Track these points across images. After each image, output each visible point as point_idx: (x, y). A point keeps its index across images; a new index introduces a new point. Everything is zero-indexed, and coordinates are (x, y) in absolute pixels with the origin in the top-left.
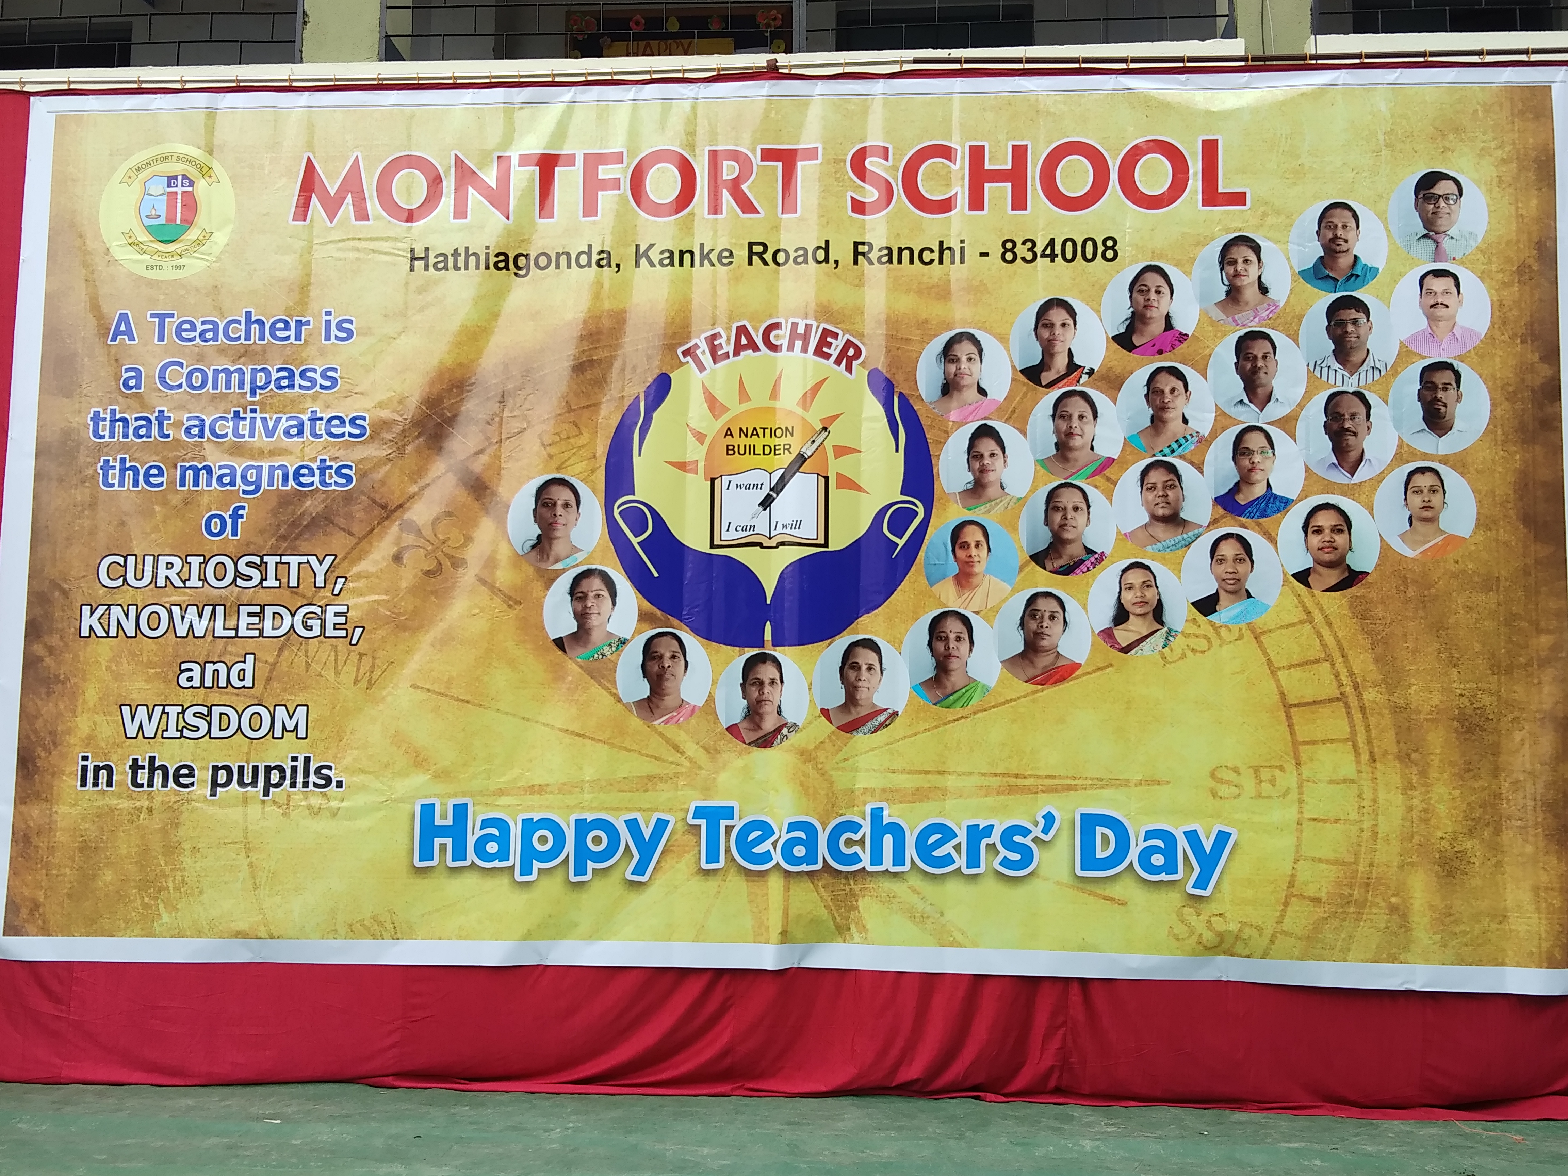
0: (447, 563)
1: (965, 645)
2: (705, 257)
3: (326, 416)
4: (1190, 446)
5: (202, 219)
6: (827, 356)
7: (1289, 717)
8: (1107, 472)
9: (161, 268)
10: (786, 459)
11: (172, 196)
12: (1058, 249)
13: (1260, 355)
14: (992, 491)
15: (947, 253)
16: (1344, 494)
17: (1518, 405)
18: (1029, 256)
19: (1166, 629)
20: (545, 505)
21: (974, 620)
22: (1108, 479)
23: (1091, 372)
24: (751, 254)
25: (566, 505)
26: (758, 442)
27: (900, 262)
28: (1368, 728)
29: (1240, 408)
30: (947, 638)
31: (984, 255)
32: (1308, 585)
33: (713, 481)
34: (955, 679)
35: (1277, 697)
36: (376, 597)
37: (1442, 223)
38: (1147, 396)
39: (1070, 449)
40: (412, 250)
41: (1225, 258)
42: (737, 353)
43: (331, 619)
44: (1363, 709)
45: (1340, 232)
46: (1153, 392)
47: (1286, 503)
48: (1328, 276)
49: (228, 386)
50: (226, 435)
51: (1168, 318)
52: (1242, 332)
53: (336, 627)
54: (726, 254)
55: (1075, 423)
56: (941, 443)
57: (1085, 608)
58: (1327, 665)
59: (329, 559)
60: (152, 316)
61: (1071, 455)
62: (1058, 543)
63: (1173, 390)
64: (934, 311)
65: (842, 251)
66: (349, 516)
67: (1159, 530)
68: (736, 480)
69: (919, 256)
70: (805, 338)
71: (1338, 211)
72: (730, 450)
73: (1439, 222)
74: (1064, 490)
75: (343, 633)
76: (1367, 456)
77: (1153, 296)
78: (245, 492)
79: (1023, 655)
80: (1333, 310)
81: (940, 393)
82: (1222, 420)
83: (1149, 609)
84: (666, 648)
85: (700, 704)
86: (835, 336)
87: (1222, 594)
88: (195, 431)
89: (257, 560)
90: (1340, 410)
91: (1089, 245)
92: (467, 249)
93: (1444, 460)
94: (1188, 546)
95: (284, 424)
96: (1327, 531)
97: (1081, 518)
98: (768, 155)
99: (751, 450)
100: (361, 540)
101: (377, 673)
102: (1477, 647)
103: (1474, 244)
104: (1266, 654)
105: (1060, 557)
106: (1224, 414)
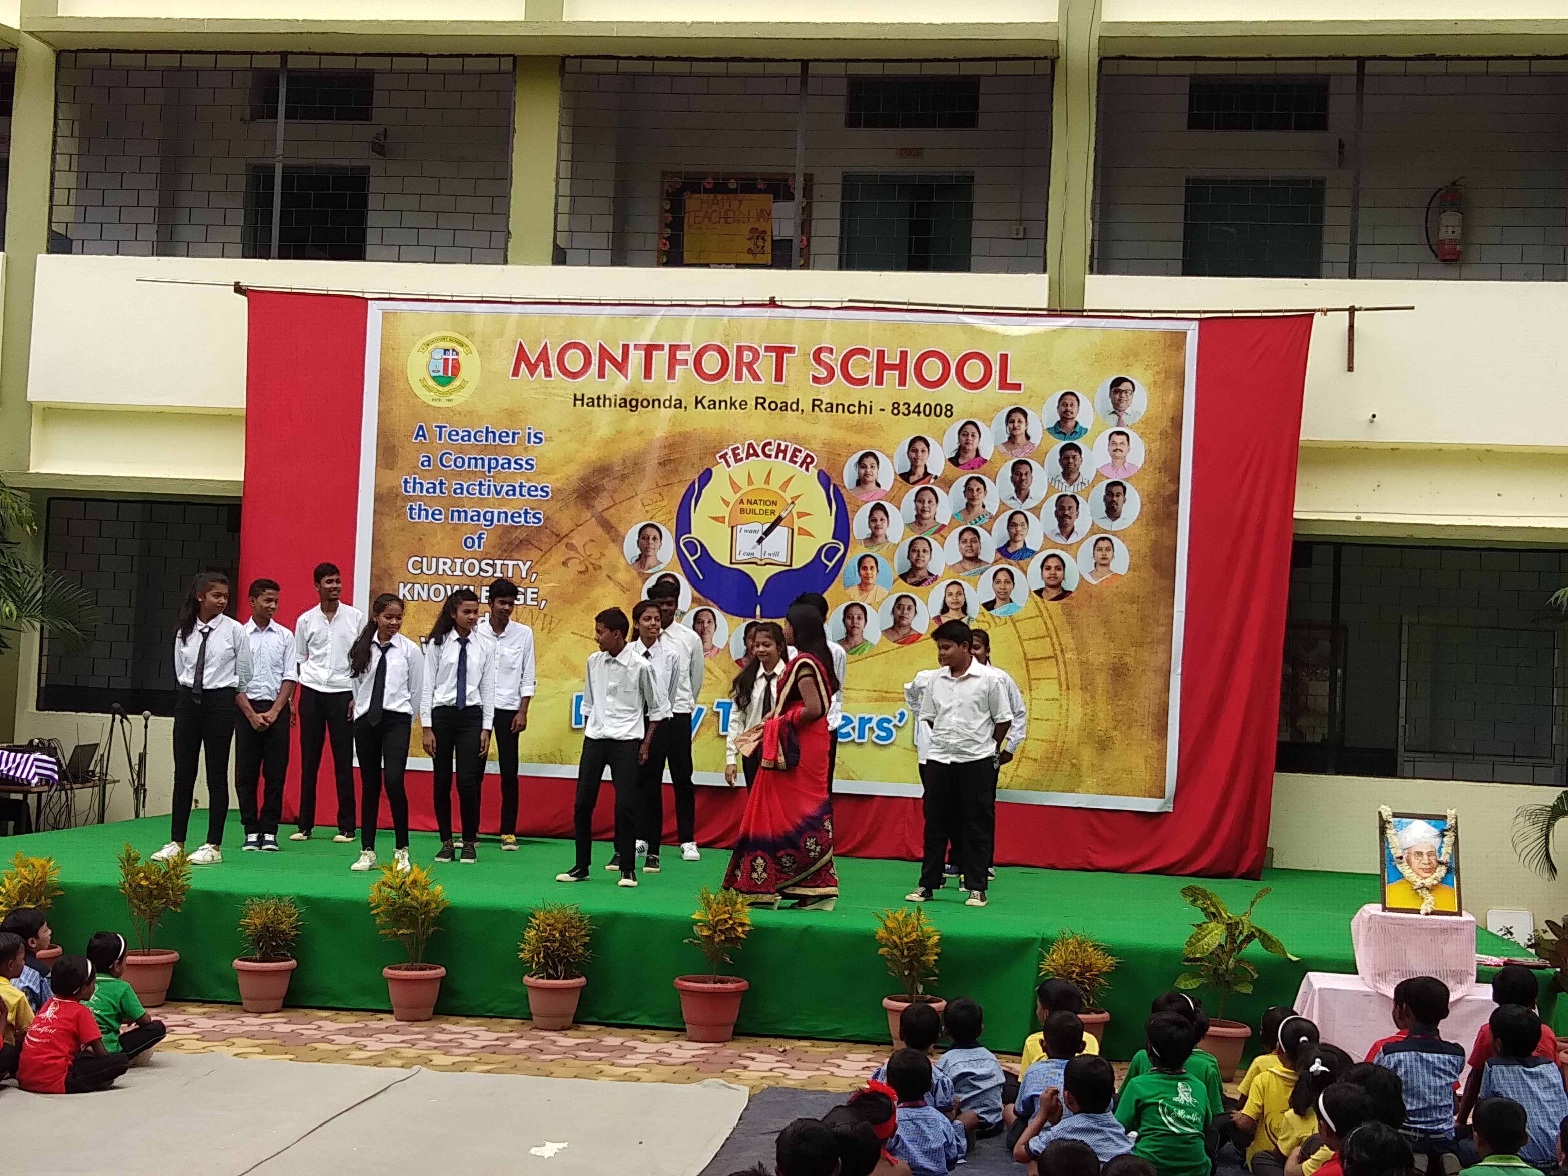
0: (591, 567)
1: (862, 622)
2: (733, 404)
3: (528, 485)
4: (985, 520)
5: (462, 374)
6: (795, 463)
7: (1027, 666)
8: (942, 532)
9: (440, 400)
10: (773, 518)
11: (446, 361)
12: (922, 409)
13: (1024, 472)
14: (880, 540)
15: (863, 408)
16: (1062, 549)
17: (1155, 506)
18: (906, 412)
19: (967, 618)
20: (644, 538)
21: (868, 607)
22: (942, 536)
23: (936, 477)
24: (757, 403)
25: (654, 538)
26: (757, 507)
27: (837, 411)
28: (1066, 673)
29: (1012, 501)
30: (853, 618)
31: (882, 410)
32: (1041, 596)
33: (732, 528)
34: (857, 639)
35: (1022, 655)
36: (553, 584)
37: (1123, 405)
38: (964, 492)
39: (923, 519)
40: (575, 395)
41: (1009, 419)
42: (747, 458)
43: (529, 596)
44: (1065, 662)
45: (1069, 408)
46: (968, 489)
47: (1033, 553)
48: (1061, 432)
49: (476, 466)
50: (474, 494)
51: (977, 450)
52: (1016, 460)
53: (532, 599)
54: (743, 403)
55: (927, 504)
56: (855, 512)
57: (927, 604)
58: (1048, 639)
59: (529, 563)
60: (436, 427)
61: (924, 522)
62: (914, 569)
63: (978, 490)
64: (854, 439)
65: (806, 405)
66: (540, 540)
67: (967, 564)
68: (745, 527)
69: (848, 409)
70: (785, 452)
71: (1069, 397)
72: (742, 511)
73: (1122, 405)
74: (919, 541)
75: (535, 603)
76: (1076, 529)
77: (970, 438)
78: (486, 525)
79: (892, 628)
80: (1063, 450)
81: (854, 484)
82: (1003, 507)
83: (959, 606)
84: (706, 617)
85: (722, 647)
86: (800, 451)
87: (998, 601)
88: (459, 491)
89: (491, 562)
90: (1065, 505)
91: (938, 408)
92: (605, 396)
93: (1115, 534)
94: (982, 573)
95: (505, 488)
96: (1053, 569)
97: (927, 556)
98: (768, 349)
99: (753, 512)
100: (545, 553)
101: (553, 625)
102: (1125, 632)
103: (1138, 418)
104: (1018, 632)
105: (915, 576)
106: (1003, 504)
